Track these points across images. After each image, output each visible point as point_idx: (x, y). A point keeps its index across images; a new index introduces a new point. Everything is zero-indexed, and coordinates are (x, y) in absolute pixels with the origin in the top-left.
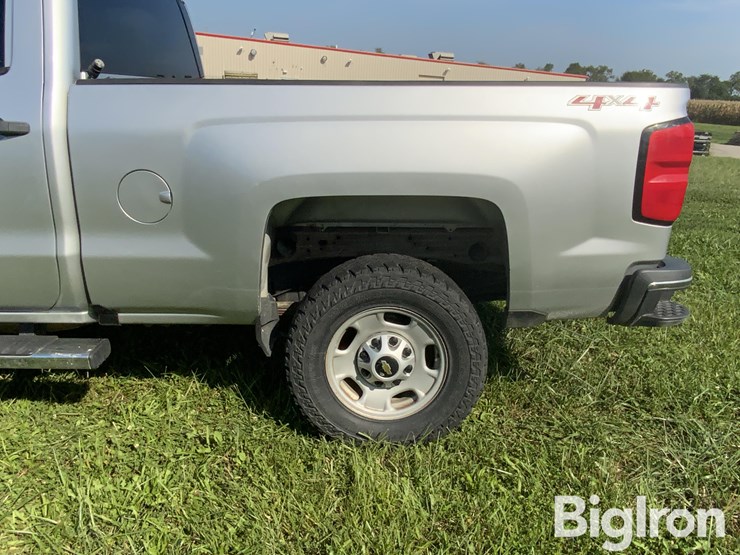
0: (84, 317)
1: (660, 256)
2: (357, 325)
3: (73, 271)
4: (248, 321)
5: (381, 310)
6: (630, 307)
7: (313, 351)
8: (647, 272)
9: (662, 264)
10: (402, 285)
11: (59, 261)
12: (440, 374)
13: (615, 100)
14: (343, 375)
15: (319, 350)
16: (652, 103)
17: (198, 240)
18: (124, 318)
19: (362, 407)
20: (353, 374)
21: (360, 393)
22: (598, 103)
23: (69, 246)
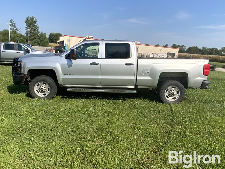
0: (134, 87)
1: (206, 80)
6: (203, 86)
8: (205, 81)
9: (206, 81)
16: (204, 62)
18: (139, 87)
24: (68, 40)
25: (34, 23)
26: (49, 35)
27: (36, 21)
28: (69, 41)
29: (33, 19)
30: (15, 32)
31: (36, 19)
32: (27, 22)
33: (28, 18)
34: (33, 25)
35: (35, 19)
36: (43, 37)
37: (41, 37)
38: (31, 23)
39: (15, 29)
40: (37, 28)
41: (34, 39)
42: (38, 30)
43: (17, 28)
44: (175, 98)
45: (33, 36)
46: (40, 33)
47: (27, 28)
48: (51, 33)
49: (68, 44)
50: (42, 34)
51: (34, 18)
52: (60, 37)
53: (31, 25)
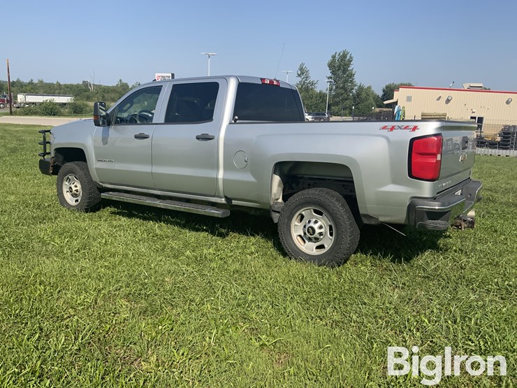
0: (223, 201)
2: (303, 213)
3: (221, 183)
4: (268, 208)
5: (312, 208)
7: (286, 221)
10: (317, 197)
11: (217, 179)
12: (333, 238)
13: (400, 128)
14: (298, 234)
15: (288, 221)
17: (254, 176)
18: (234, 202)
19: (304, 248)
20: (302, 234)
21: (305, 242)
22: (392, 128)
23: (221, 175)
24: (408, 97)
25: (346, 65)
26: (384, 91)
27: (350, 61)
28: (409, 99)
29: (344, 56)
30: (307, 90)
31: (352, 56)
32: (331, 65)
33: (334, 57)
34: (345, 71)
35: (350, 56)
36: (364, 95)
37: (358, 95)
38: (340, 67)
39: (308, 82)
40: (351, 75)
41: (343, 99)
42: (353, 79)
43: (311, 79)
44: (322, 247)
45: (342, 94)
46: (356, 88)
47: (331, 78)
48: (387, 84)
49: (404, 107)
50: (361, 88)
51: (348, 54)
52: (395, 92)
53: (339, 70)
